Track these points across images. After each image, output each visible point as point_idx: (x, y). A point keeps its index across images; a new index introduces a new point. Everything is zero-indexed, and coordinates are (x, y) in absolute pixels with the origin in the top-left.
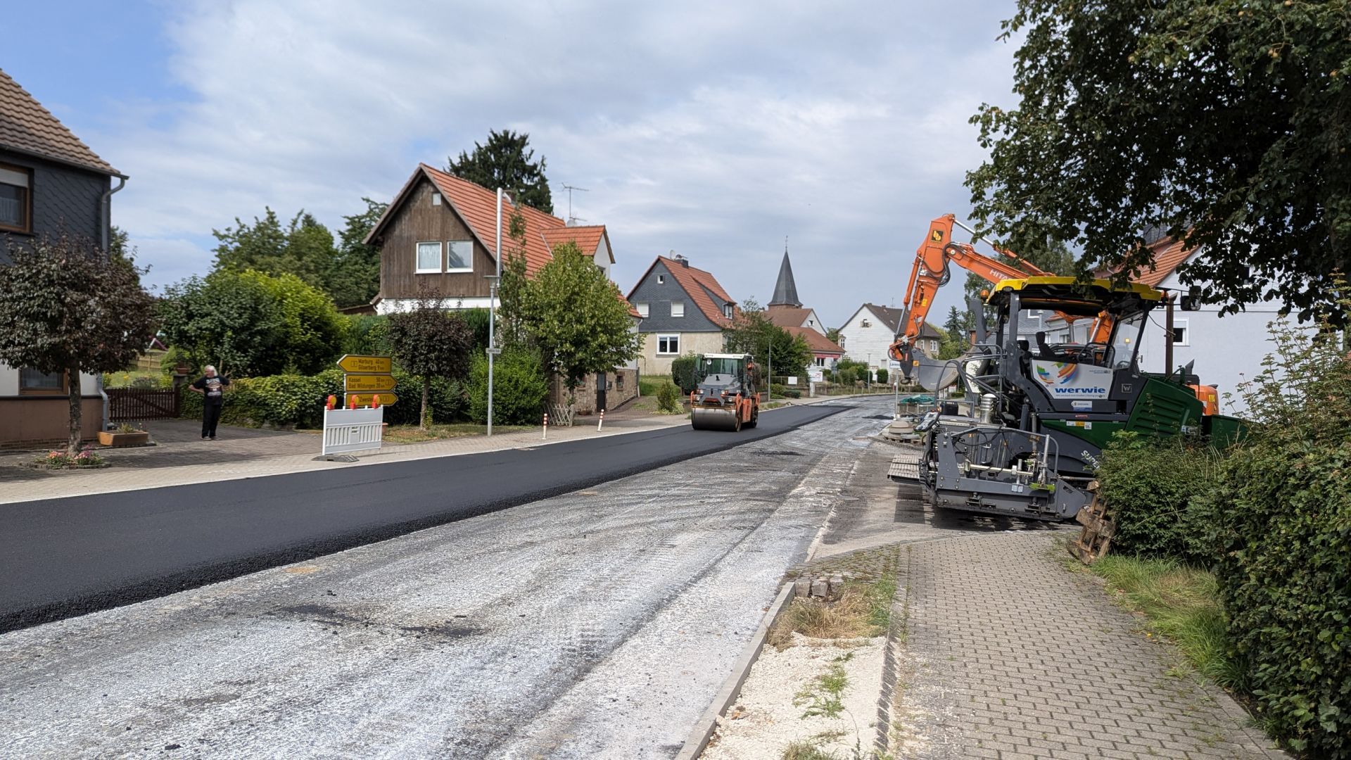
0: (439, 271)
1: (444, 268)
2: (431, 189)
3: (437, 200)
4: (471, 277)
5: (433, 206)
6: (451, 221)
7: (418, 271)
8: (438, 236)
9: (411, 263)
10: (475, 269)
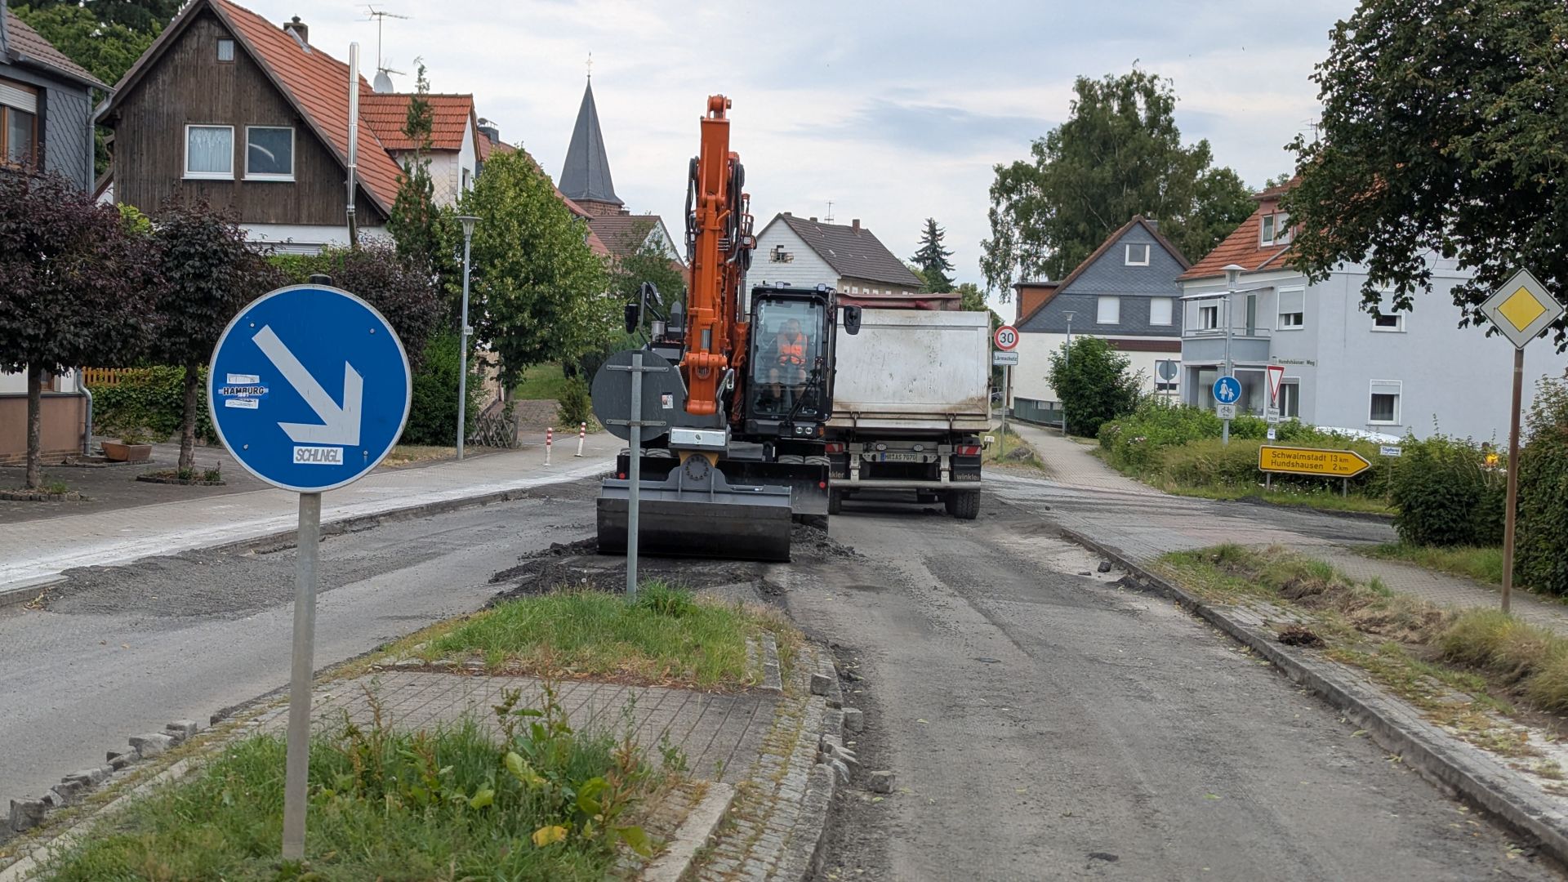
0: (230, 176)
1: (239, 171)
2: (218, 32)
3: (226, 51)
4: (291, 190)
5: (220, 62)
6: (254, 90)
7: (188, 175)
8: (230, 115)
9: (175, 157)
10: (297, 177)
